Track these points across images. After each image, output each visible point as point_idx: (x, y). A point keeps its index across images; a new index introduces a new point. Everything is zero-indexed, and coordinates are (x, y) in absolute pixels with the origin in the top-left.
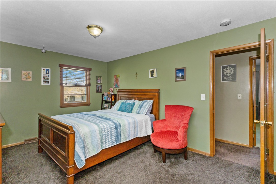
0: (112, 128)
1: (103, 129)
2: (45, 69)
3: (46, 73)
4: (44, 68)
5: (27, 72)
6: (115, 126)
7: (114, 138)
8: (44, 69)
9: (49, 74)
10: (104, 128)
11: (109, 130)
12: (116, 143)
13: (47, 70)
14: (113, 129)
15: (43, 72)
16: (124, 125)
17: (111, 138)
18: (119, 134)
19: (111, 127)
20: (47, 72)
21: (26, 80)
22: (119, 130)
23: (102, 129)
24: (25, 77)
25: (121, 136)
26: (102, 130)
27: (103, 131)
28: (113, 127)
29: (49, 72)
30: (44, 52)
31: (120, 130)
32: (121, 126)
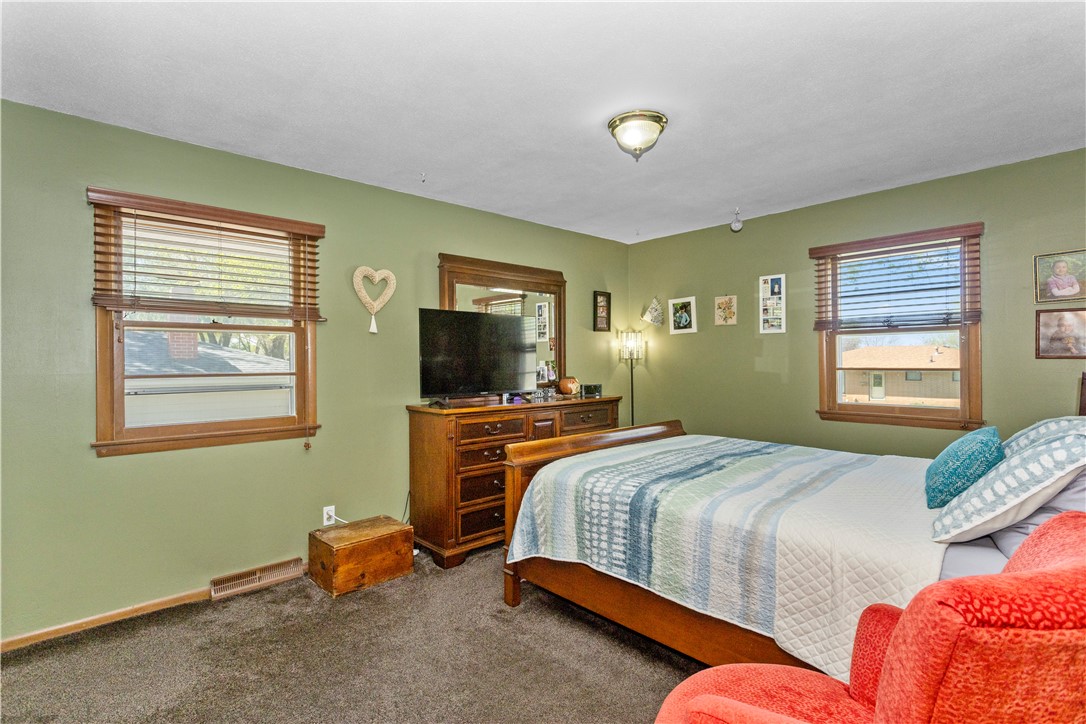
0: (618, 507)
1: (588, 494)
2: (769, 278)
3: (773, 293)
4: (765, 278)
5: (727, 298)
6: (631, 504)
7: (622, 548)
8: (765, 282)
9: (779, 293)
10: (592, 494)
11: (606, 507)
12: (628, 577)
13: (776, 282)
14: (622, 512)
15: (764, 290)
16: (675, 522)
17: (610, 542)
18: (643, 545)
19: (617, 498)
20: (776, 290)
21: (724, 323)
22: (643, 526)
23: (585, 490)
24: (722, 314)
25: (650, 557)
26: (584, 493)
27: (587, 501)
28: (622, 503)
29: (780, 287)
30: (736, 229)
31: (650, 531)
32: (659, 516)
